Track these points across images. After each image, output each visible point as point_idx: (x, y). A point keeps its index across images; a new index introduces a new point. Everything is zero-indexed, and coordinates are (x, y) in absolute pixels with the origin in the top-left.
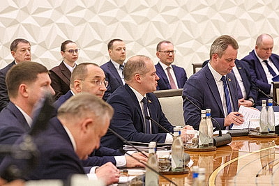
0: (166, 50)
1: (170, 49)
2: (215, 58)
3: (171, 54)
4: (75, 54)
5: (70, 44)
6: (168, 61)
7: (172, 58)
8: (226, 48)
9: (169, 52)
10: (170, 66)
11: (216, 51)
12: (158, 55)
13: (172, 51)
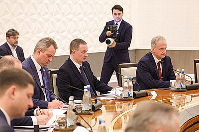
2: (39, 52)
8: (49, 46)
11: (41, 47)
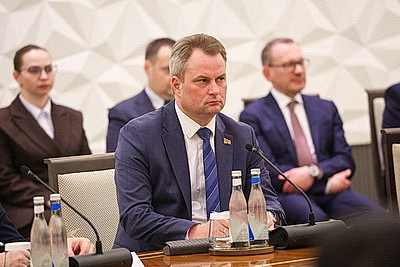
0: (285, 60)
1: (294, 56)
3: (299, 69)
4: (44, 75)
5: (33, 53)
6: (294, 86)
7: (300, 78)
9: (293, 63)
10: (298, 98)
12: (266, 74)
13: (300, 62)
